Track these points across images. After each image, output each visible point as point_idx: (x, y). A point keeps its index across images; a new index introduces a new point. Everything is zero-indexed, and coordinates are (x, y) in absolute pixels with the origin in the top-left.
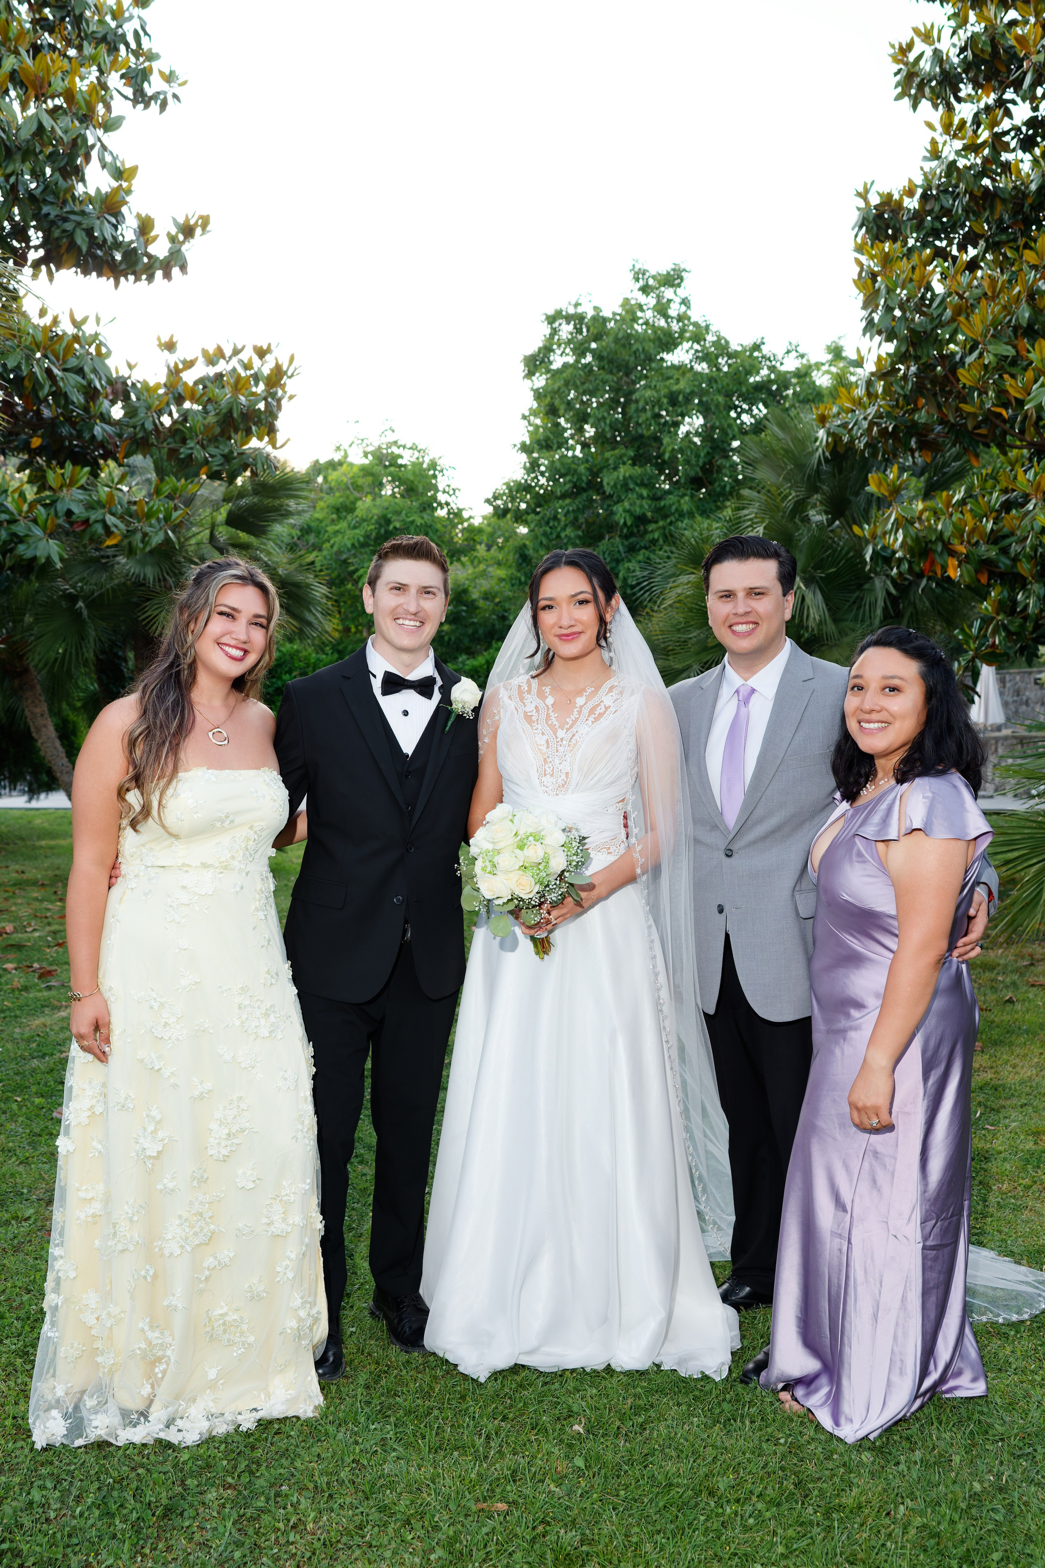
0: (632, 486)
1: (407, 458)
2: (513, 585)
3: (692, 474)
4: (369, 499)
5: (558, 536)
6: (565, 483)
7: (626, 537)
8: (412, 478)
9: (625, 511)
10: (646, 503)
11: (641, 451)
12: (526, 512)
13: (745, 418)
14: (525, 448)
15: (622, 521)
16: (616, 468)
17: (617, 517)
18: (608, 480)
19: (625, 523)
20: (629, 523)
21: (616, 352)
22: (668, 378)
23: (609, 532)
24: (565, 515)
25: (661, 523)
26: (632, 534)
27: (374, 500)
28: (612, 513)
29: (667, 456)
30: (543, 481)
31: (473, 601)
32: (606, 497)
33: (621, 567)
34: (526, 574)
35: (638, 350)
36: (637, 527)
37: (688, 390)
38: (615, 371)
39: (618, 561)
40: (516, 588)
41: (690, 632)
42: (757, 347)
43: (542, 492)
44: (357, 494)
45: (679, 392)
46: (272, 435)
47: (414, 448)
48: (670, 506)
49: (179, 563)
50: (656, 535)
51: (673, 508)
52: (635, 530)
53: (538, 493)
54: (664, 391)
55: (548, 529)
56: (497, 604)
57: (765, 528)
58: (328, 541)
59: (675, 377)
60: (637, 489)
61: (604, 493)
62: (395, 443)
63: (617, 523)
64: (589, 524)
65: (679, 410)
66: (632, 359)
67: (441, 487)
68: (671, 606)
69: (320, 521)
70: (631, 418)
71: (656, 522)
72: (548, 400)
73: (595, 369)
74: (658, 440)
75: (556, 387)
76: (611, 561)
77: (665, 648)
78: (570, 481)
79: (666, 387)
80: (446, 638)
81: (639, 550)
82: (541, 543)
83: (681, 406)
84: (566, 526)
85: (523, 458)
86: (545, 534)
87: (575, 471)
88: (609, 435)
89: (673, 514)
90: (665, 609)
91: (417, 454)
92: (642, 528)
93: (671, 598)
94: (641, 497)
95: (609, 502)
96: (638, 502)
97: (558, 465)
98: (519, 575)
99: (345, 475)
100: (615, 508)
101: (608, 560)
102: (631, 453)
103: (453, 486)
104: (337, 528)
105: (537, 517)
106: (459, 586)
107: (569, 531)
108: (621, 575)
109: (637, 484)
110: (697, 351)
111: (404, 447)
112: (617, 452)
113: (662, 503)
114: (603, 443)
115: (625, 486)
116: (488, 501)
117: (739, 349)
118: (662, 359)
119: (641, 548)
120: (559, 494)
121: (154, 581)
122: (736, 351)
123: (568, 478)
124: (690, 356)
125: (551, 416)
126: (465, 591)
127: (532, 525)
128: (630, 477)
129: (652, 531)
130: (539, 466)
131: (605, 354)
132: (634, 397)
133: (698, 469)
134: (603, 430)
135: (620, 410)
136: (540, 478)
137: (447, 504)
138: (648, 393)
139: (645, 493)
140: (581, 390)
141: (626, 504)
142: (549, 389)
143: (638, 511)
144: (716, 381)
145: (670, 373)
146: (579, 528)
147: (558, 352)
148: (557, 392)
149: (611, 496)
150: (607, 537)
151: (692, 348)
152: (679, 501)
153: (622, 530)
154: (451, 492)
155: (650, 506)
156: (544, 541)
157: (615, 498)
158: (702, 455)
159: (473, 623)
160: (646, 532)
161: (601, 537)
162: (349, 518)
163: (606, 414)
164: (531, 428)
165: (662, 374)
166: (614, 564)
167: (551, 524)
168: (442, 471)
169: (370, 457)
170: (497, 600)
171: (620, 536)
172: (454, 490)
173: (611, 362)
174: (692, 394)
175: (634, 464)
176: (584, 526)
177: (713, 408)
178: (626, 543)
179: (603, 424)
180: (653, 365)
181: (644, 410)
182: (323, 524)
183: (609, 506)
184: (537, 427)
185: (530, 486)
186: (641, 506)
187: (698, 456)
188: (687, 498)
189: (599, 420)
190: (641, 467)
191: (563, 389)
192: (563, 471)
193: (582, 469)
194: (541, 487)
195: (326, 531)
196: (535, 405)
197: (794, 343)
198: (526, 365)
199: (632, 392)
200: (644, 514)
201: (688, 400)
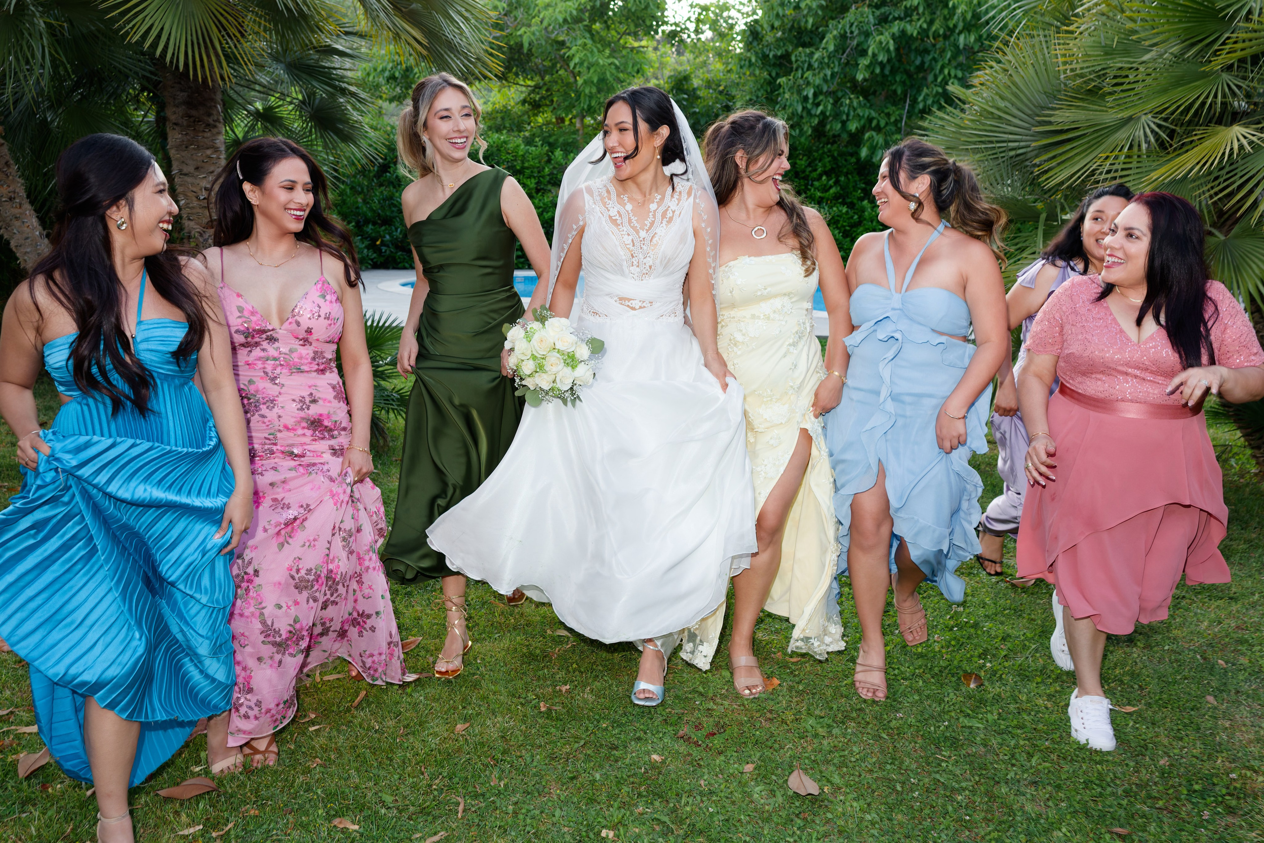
2: (741, 67)
31: (694, 90)
33: (870, 41)
34: (756, 53)
40: (745, 70)
56: (721, 92)
76: (859, 34)
82: (778, 15)
98: (749, 54)
106: (680, 73)
108: (870, 52)
119: (895, 19)
126: (686, 78)
159: (695, 113)
166: (862, 38)
170: (721, 88)
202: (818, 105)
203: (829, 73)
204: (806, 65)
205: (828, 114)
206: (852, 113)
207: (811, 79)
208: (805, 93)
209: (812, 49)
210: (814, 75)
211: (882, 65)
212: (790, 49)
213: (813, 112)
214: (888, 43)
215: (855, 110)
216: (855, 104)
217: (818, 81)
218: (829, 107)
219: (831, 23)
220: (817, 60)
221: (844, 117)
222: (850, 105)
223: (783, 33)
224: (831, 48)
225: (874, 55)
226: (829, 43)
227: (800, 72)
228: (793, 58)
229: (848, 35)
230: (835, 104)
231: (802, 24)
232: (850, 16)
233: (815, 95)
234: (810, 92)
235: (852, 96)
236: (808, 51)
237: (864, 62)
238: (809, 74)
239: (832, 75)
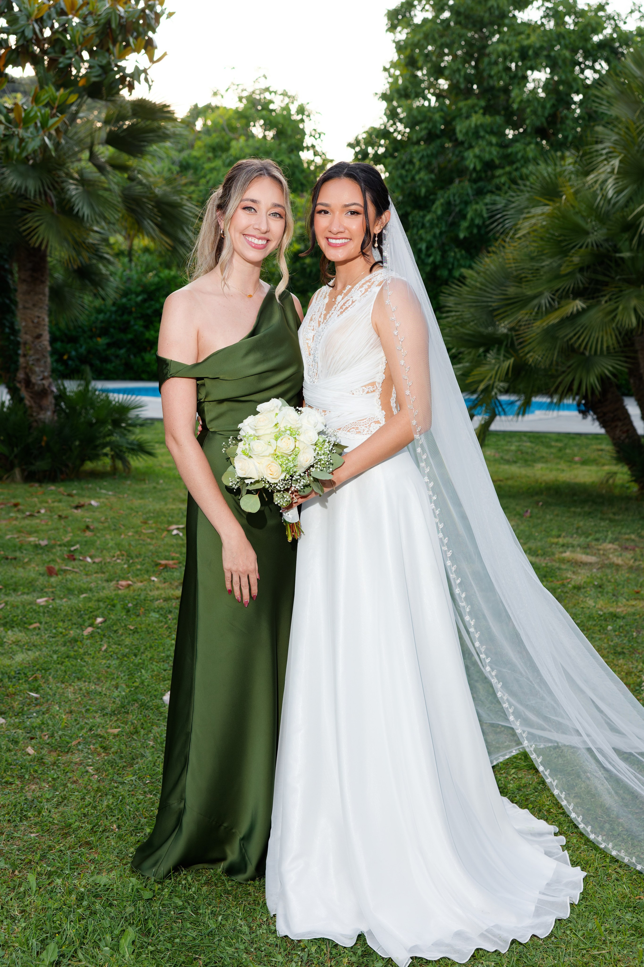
0: (482, 133)
1: (277, 105)
3: (538, 123)
4: (242, 139)
5: (413, 179)
6: (421, 130)
7: (475, 181)
8: (281, 120)
9: (476, 156)
10: (494, 151)
11: (492, 102)
12: (384, 155)
13: (588, 73)
14: (384, 97)
15: (472, 166)
16: (468, 117)
17: (467, 163)
18: (460, 127)
19: (475, 169)
20: (478, 167)
21: (472, 9)
22: (520, 33)
23: (459, 176)
24: (420, 160)
25: (508, 169)
26: (479, 179)
27: (247, 140)
28: (463, 159)
29: (515, 106)
30: (400, 127)
32: (458, 143)
35: (492, 6)
36: (485, 172)
37: (538, 45)
38: (470, 26)
39: (467, 203)
41: (543, 261)
42: (601, 7)
43: (399, 137)
44: (231, 135)
45: (529, 47)
46: (149, 48)
47: (285, 94)
48: (517, 153)
49: (59, 177)
50: (503, 179)
51: (519, 155)
52: (483, 175)
53: (395, 139)
54: (515, 46)
55: (404, 172)
57: (621, 162)
58: (204, 177)
59: (527, 32)
60: (487, 136)
61: (456, 140)
62: (267, 89)
63: (467, 168)
64: (441, 169)
65: (529, 64)
66: (487, 15)
67: (307, 131)
68: (524, 236)
69: (197, 158)
70: (484, 70)
71: (503, 168)
72: (408, 52)
73: (452, 24)
74: (506, 91)
75: (416, 39)
76: (460, 203)
77: (517, 276)
78: (426, 128)
79: (517, 41)
80: (308, 270)
81: (486, 193)
82: (397, 185)
83: (530, 60)
84: (420, 170)
85: (384, 104)
86: (401, 176)
87: (431, 119)
88: (462, 86)
89: (518, 161)
90: (520, 238)
91: (287, 100)
92: (489, 173)
93: (525, 227)
94: (490, 144)
95: (461, 148)
96: (487, 149)
97: (415, 113)
99: (221, 116)
100: (466, 154)
101: (458, 201)
102: (483, 103)
103: (319, 131)
104: (212, 165)
105: (395, 161)
107: (423, 175)
108: (469, 216)
109: (486, 132)
110: (547, 8)
111: (275, 93)
112: (470, 102)
113: (510, 150)
114: (457, 95)
115: (476, 133)
116: (351, 145)
117: (586, 8)
118: (514, 16)
119: (488, 192)
120: (415, 139)
121: (35, 195)
122: (583, 10)
123: (424, 125)
124: (541, 13)
125: (410, 68)
127: (390, 168)
128: (482, 125)
129: (499, 176)
130: (398, 114)
131: (462, 10)
132: (487, 51)
133: (544, 120)
134: (458, 82)
135: (473, 63)
136: (398, 124)
137: (313, 146)
138: (501, 47)
139: (494, 140)
140: (439, 43)
141: (477, 150)
142: (410, 42)
143: (487, 157)
144: (564, 37)
145: (522, 29)
146: (432, 172)
147: (419, 8)
148: (416, 45)
149: (462, 143)
150: (457, 181)
151: (543, 5)
152: (525, 149)
153: (471, 175)
154: (317, 136)
155: (498, 153)
156: (400, 182)
157: (466, 145)
158: (548, 106)
160: (493, 177)
161: (451, 181)
162: (224, 156)
163: (461, 66)
164: (391, 80)
165: (514, 29)
166: (462, 206)
167: (407, 167)
168: (308, 116)
169: (244, 101)
171: (470, 180)
172: (320, 134)
173: (467, 17)
174: (542, 48)
175: (484, 114)
176: (436, 171)
177: (560, 62)
178: (475, 186)
179: (457, 76)
180: (507, 21)
181: (496, 63)
182: (200, 162)
183: (460, 152)
184: (396, 78)
185: (389, 132)
186: (490, 153)
187: (544, 107)
188: (532, 146)
189: (454, 72)
190: (491, 115)
191: (423, 42)
192: (420, 118)
193: (437, 117)
194: (399, 132)
195: (203, 168)
196: (395, 57)
197: (638, 3)
198: (389, 19)
199: (485, 46)
200: (492, 161)
201: (537, 54)
202: (429, 256)
203: (437, 231)
204: (420, 225)
205: (438, 262)
206: (456, 263)
207: (424, 236)
208: (419, 246)
209: (425, 212)
210: (426, 233)
211: (479, 227)
212: (409, 209)
213: (426, 261)
214: (482, 211)
215: (458, 260)
216: (458, 256)
217: (429, 237)
218: (438, 258)
219: (440, 193)
220: (429, 221)
221: (450, 266)
222: (455, 257)
223: (404, 197)
224: (439, 212)
225: (472, 220)
226: (438, 208)
227: (415, 231)
228: (410, 218)
229: (453, 202)
230: (443, 257)
231: (417, 192)
232: (455, 187)
233: (428, 248)
234: (423, 246)
235: (457, 250)
236: (421, 213)
237: (465, 224)
238: (422, 232)
239: (441, 233)
